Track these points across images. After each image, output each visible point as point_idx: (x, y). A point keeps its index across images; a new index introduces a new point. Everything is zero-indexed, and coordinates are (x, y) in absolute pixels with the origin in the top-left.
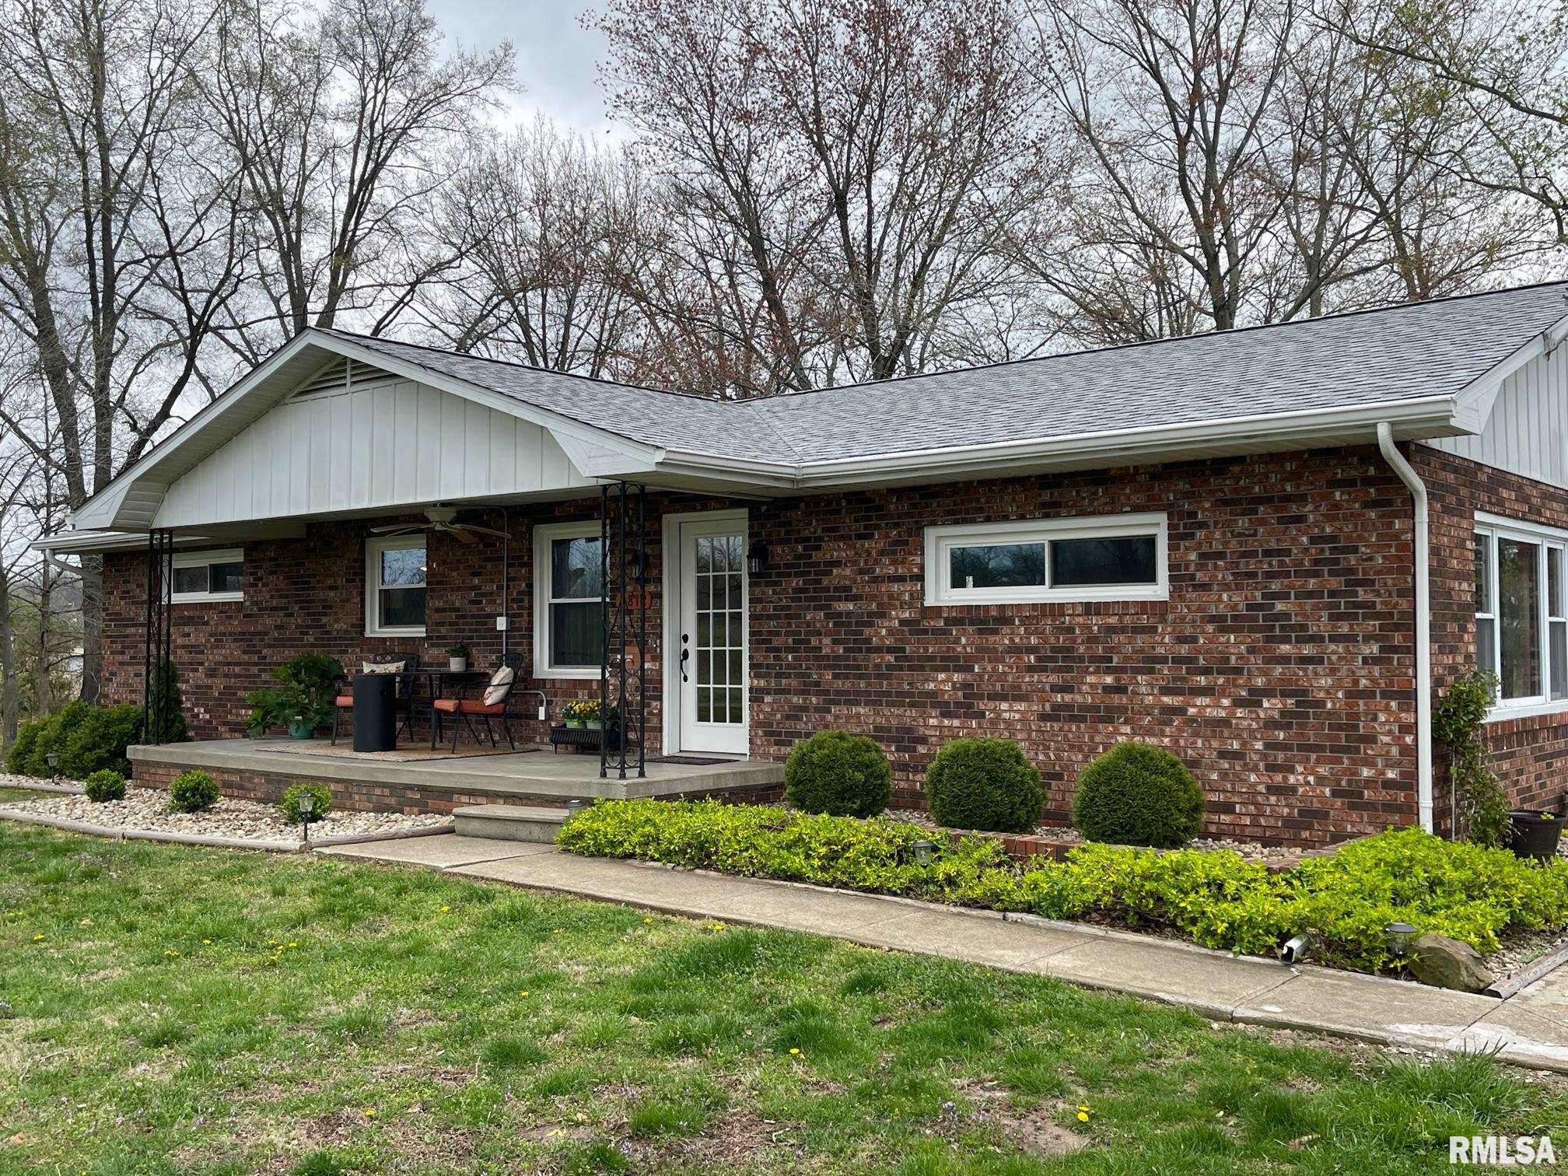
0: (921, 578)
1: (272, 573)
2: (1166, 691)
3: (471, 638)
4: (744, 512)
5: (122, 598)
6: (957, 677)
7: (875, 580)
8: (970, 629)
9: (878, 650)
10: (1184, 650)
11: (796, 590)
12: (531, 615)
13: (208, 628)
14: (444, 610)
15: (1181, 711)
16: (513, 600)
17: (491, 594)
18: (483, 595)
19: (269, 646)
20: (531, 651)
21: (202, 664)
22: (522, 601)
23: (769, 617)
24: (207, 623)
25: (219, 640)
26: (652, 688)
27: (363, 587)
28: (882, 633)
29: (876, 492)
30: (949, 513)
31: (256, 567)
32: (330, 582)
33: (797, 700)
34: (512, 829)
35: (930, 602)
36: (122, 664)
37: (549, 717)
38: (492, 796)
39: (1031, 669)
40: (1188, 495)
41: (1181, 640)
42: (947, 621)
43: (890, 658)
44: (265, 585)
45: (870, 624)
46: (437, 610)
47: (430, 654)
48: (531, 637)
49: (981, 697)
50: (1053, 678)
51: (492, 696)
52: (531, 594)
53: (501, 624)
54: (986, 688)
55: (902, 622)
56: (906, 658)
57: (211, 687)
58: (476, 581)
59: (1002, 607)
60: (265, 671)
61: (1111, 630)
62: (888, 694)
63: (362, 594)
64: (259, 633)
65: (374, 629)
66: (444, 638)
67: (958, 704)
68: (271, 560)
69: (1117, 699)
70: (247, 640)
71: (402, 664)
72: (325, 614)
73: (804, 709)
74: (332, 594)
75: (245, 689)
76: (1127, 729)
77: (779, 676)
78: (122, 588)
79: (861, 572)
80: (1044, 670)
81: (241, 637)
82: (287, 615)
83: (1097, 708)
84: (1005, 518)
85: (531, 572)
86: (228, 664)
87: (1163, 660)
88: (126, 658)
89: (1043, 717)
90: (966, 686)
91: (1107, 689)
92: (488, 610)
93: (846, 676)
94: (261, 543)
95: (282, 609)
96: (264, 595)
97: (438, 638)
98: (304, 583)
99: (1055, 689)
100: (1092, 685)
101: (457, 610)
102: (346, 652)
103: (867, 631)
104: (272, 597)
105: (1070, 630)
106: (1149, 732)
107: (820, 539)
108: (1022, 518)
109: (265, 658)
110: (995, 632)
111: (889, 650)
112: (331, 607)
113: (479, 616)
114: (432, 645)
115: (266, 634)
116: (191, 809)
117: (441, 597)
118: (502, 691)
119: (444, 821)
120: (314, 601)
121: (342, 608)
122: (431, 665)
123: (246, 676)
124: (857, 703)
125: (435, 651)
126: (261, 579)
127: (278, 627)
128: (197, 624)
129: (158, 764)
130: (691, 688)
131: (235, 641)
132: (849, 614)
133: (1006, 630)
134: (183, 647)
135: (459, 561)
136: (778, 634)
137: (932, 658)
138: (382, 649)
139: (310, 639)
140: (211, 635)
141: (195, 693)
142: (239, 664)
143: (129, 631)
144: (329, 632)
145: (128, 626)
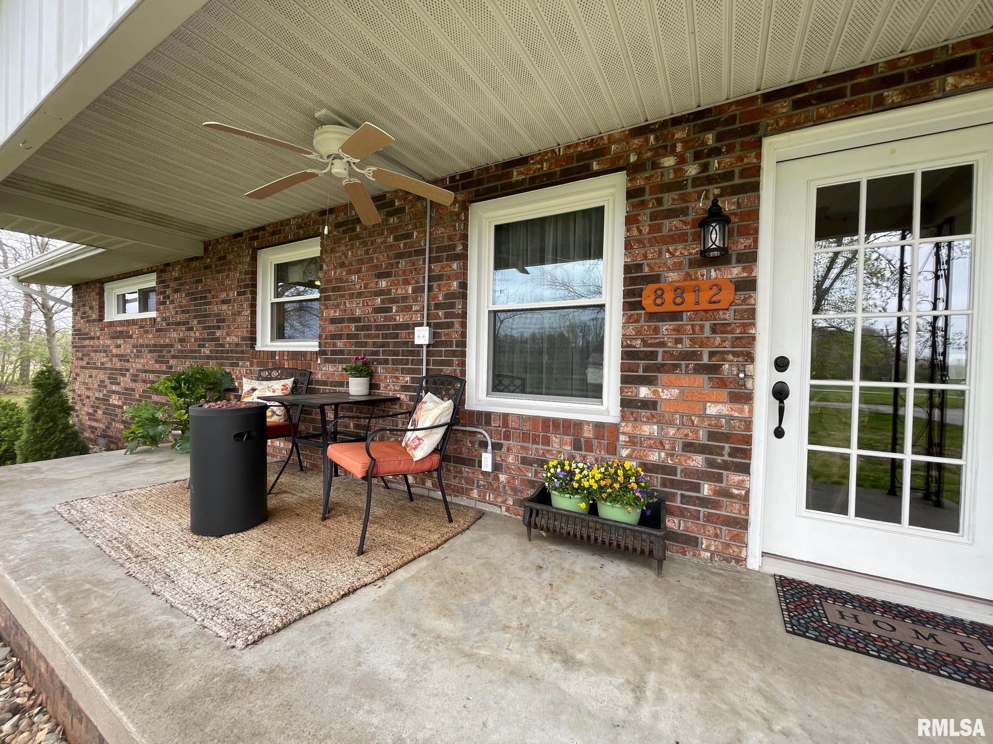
1: (176, 291)
3: (376, 353)
5: (82, 318)
12: (464, 325)
13: (132, 341)
14: (340, 321)
16: (438, 306)
17: (405, 298)
18: (394, 301)
19: (174, 357)
20: (463, 373)
21: (128, 370)
22: (452, 306)
24: (131, 337)
25: (139, 350)
26: (727, 449)
27: (254, 299)
31: (165, 287)
32: (223, 296)
36: (82, 367)
37: (496, 467)
44: (172, 302)
46: (333, 321)
47: (324, 371)
48: (463, 354)
52: (464, 296)
53: (422, 336)
57: (133, 390)
58: (383, 284)
63: (253, 306)
64: (167, 346)
65: (265, 342)
66: (341, 352)
68: (176, 279)
70: (158, 351)
71: (289, 382)
72: (219, 328)
74: (225, 307)
78: (82, 309)
81: (155, 349)
82: (188, 329)
85: (465, 267)
86: (146, 371)
88: (85, 363)
92: (400, 319)
94: (168, 265)
95: (184, 324)
96: (170, 311)
97: (334, 353)
98: (201, 298)
101: (358, 320)
102: (237, 365)
104: (177, 313)
109: (171, 367)
112: (223, 321)
113: (387, 327)
114: (326, 361)
117: (337, 306)
118: (436, 439)
120: (210, 315)
121: (234, 321)
122: (325, 383)
125: (330, 368)
126: (168, 297)
127: (182, 340)
128: (125, 337)
131: (150, 352)
134: (117, 356)
135: (361, 262)
139: (206, 351)
140: (134, 347)
141: (124, 394)
142: (153, 372)
143: (87, 342)
144: (222, 345)
145: (85, 339)
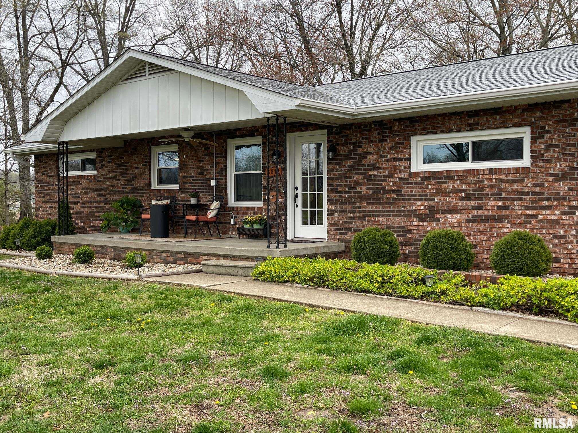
0: (409, 159)
1: (109, 162)
2: (527, 208)
3: (199, 189)
4: (325, 131)
5: (43, 174)
6: (426, 203)
7: (388, 160)
8: (433, 182)
9: (389, 192)
10: (537, 189)
11: (349, 166)
12: (226, 179)
13: (82, 186)
14: (187, 177)
15: (535, 217)
16: (218, 173)
17: (208, 170)
18: (205, 170)
19: (109, 194)
20: (227, 195)
21: (79, 202)
22: (222, 173)
23: (337, 178)
24: (81, 184)
25: (86, 191)
26: (282, 210)
27: (150, 167)
28: (390, 184)
29: (388, 120)
30: (423, 129)
31: (102, 160)
32: (136, 165)
33: (350, 215)
34: (229, 270)
35: (413, 170)
36: (44, 202)
37: (235, 223)
38: (218, 256)
39: (462, 199)
40: (540, 118)
41: (536, 185)
42: (422, 179)
43: (394, 196)
44: (106, 167)
45: (385, 180)
46: (184, 177)
47: (181, 196)
48: (226, 188)
49: (438, 212)
50: (473, 203)
51: (211, 214)
52: (226, 169)
53: (213, 183)
54: (440, 208)
55: (401, 179)
56: (402, 196)
57: (83, 212)
58: (201, 164)
59: (449, 172)
60: (107, 204)
61: (502, 181)
62: (393, 211)
63: (150, 170)
64: (104, 188)
65: (155, 186)
66: (187, 189)
67: (427, 216)
68: (109, 156)
69: (504, 212)
70: (99, 191)
71: (169, 201)
72: (133, 180)
73: (353, 218)
74: (136, 171)
75: (98, 212)
76: (509, 226)
77: (341, 204)
78: (43, 169)
79: (381, 157)
80: (469, 199)
81: (95, 190)
82: (116, 180)
83: (494, 217)
84: (451, 131)
85: (226, 160)
86: (91, 202)
87: (527, 194)
88: (46, 200)
89: (468, 221)
90: (431, 207)
91: (499, 208)
92: (207, 177)
93: (373, 204)
94: (104, 149)
95: (114, 178)
96: (106, 172)
97: (184, 189)
98: (123, 166)
99: (474, 208)
100: (492, 206)
101: (193, 177)
102: (143, 196)
103: (383, 184)
104: (109, 172)
105: (482, 181)
106: (519, 226)
107: (361, 143)
108: (459, 131)
109: (107, 199)
110: (445, 183)
111: (394, 192)
112: (136, 177)
113: (203, 180)
114: (182, 193)
115: (107, 189)
116: (83, 262)
117: (185, 172)
118: (215, 212)
119: (197, 267)
120: (128, 174)
121: (141, 177)
122: (181, 201)
123: (99, 207)
124: (378, 216)
125: (184, 195)
126: (104, 165)
127: (113, 186)
128: (76, 185)
129: (65, 244)
130: (299, 210)
131: (93, 192)
132: (375, 176)
133: (450, 182)
134: (71, 194)
135: (193, 156)
136: (341, 185)
137: (415, 195)
138: (159, 195)
139: (127, 190)
140: (83, 189)
141: (77, 214)
142: (95, 202)
143: (46, 188)
144: (135, 188)
145: (46, 186)
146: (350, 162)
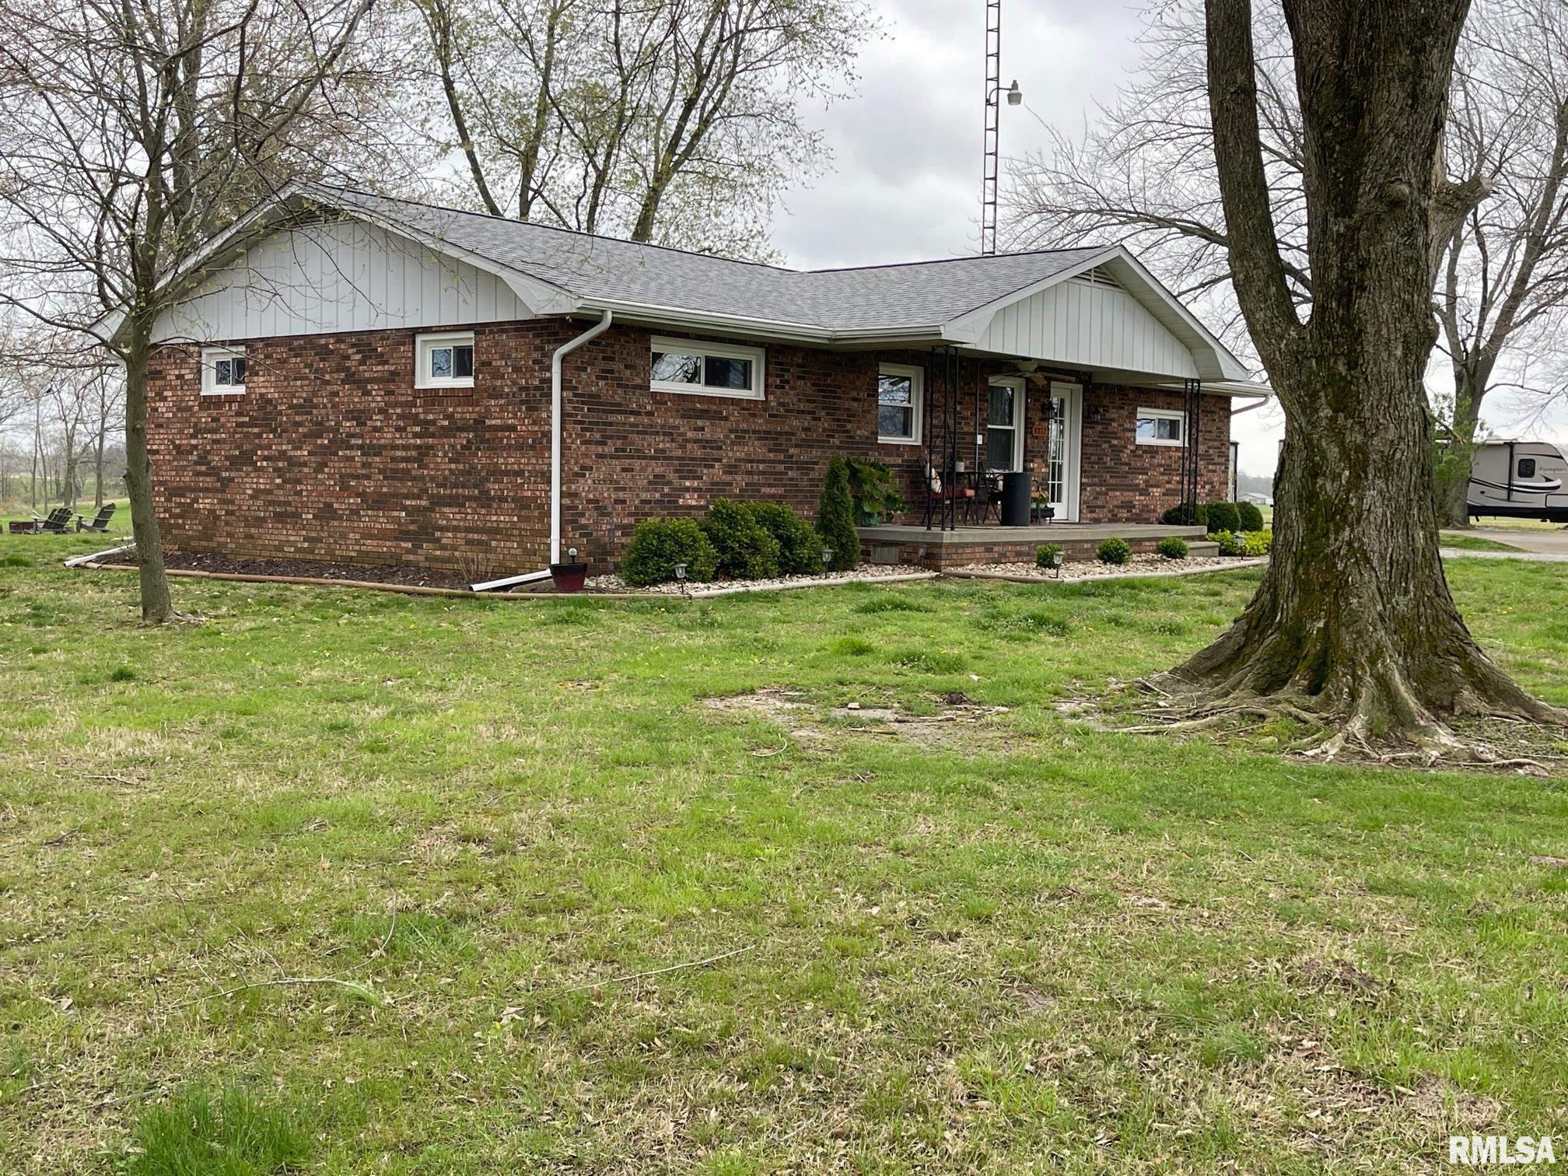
0: (1135, 431)
1: (799, 378)
4: (1080, 387)
5: (599, 378)
6: (1144, 477)
7: (1124, 430)
8: (1148, 455)
9: (1124, 464)
13: (729, 424)
16: (980, 424)
17: (968, 418)
18: (963, 418)
19: (797, 446)
21: (719, 460)
22: (985, 425)
24: (726, 419)
25: (740, 436)
28: (1124, 456)
29: (1125, 386)
30: (1145, 401)
31: (780, 369)
32: (854, 394)
33: (1097, 489)
35: (1137, 442)
42: (1143, 452)
43: (1126, 468)
44: (793, 388)
45: (1122, 451)
48: (987, 450)
49: (1150, 486)
50: (1167, 478)
52: (987, 421)
53: (980, 440)
55: (1131, 451)
56: (1132, 469)
57: (730, 484)
58: (958, 408)
60: (791, 469)
61: (1180, 458)
64: (787, 433)
66: (938, 447)
68: (799, 365)
70: (774, 439)
73: (1099, 493)
74: (855, 404)
75: (770, 485)
79: (1120, 425)
80: (1165, 474)
81: (764, 436)
82: (814, 419)
85: (988, 406)
86: (752, 461)
88: (609, 449)
90: (1146, 481)
92: (965, 429)
95: (809, 413)
96: (791, 398)
99: (1167, 482)
100: (1175, 481)
102: (867, 454)
103: (1121, 455)
104: (798, 400)
111: (1127, 464)
112: (855, 416)
113: (960, 433)
115: (793, 434)
121: (866, 417)
123: (772, 474)
124: (1117, 490)
126: (788, 382)
127: (806, 429)
128: (713, 418)
131: (759, 439)
132: (1116, 446)
134: (695, 441)
137: (1138, 468)
139: (836, 442)
140: (731, 431)
141: (708, 490)
142: (763, 462)
143: (612, 418)
144: (852, 437)
145: (612, 412)
146: (1100, 428)
